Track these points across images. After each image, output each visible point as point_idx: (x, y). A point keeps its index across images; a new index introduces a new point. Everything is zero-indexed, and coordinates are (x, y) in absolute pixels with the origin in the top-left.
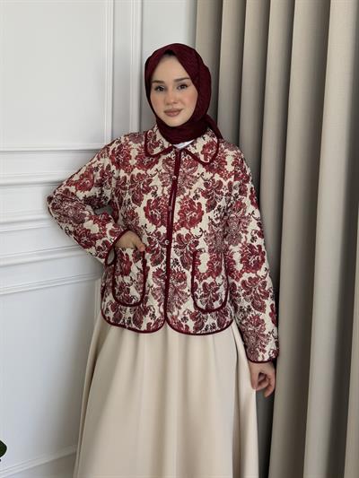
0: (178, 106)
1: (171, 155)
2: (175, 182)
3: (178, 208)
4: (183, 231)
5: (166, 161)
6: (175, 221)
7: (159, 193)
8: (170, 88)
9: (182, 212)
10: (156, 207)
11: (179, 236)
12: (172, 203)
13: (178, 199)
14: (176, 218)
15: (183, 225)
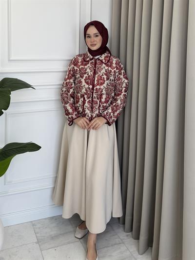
0: (95, 43)
2: (95, 70)
3: (96, 79)
4: (98, 87)
5: (91, 63)
7: (89, 74)
8: (92, 37)
9: (98, 80)
10: (89, 79)
11: (97, 89)
12: (94, 77)
13: (96, 76)
14: (96, 82)
15: (98, 85)
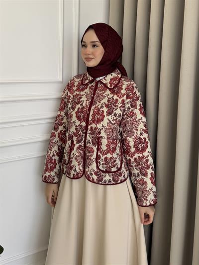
1: (94, 84)
5: (90, 87)
6: (90, 119)
9: (93, 115)
10: (82, 111)
